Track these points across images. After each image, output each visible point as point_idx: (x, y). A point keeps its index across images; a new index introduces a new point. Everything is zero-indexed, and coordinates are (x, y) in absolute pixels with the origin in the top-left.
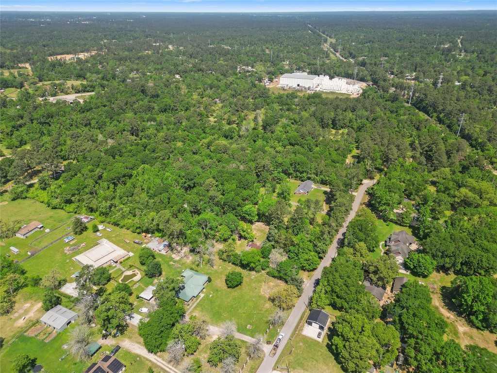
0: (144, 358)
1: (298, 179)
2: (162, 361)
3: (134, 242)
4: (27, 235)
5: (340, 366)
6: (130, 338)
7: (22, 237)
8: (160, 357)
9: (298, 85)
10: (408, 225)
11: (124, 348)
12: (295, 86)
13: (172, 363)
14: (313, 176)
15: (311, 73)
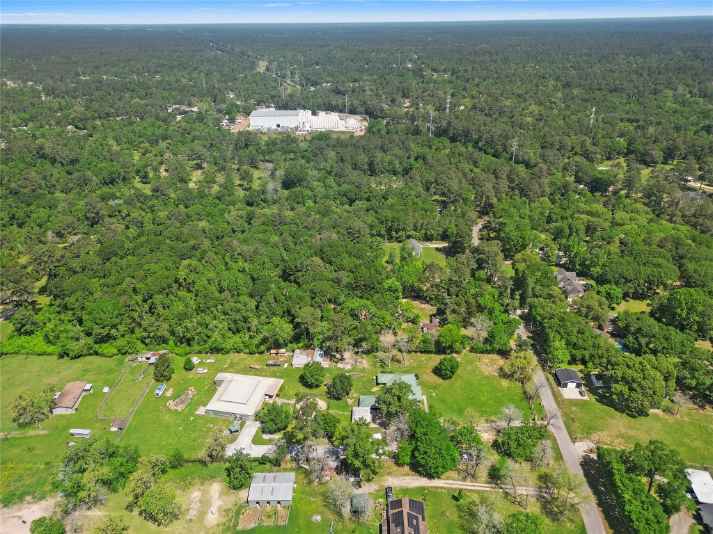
0: (431, 487)
1: (393, 240)
2: (455, 482)
3: (267, 365)
4: (76, 406)
5: (625, 414)
6: (390, 474)
7: (70, 411)
8: (447, 479)
9: (278, 126)
10: (554, 263)
11: (395, 487)
12: (274, 127)
13: (469, 480)
14: (413, 233)
15: (278, 108)
